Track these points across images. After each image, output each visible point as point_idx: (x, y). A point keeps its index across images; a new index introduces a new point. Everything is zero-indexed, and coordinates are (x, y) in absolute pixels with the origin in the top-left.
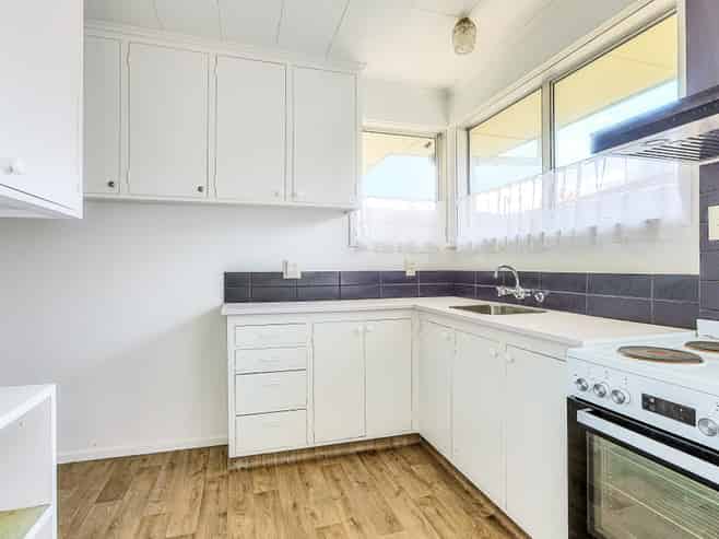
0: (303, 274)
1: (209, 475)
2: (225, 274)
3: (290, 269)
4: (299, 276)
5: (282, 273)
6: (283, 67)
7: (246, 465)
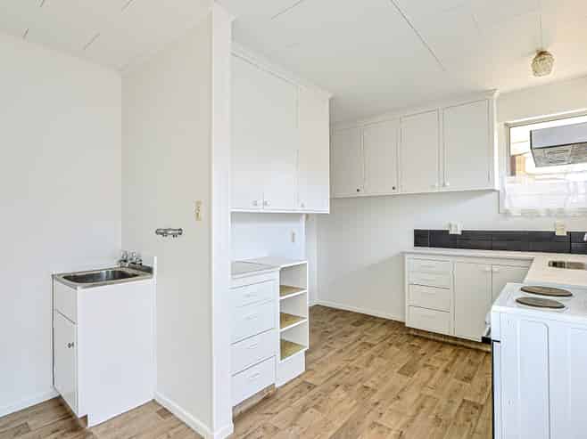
0: (463, 231)
1: (397, 332)
2: (415, 231)
3: (453, 228)
4: (459, 233)
5: (448, 231)
6: (436, 112)
7: (415, 334)
